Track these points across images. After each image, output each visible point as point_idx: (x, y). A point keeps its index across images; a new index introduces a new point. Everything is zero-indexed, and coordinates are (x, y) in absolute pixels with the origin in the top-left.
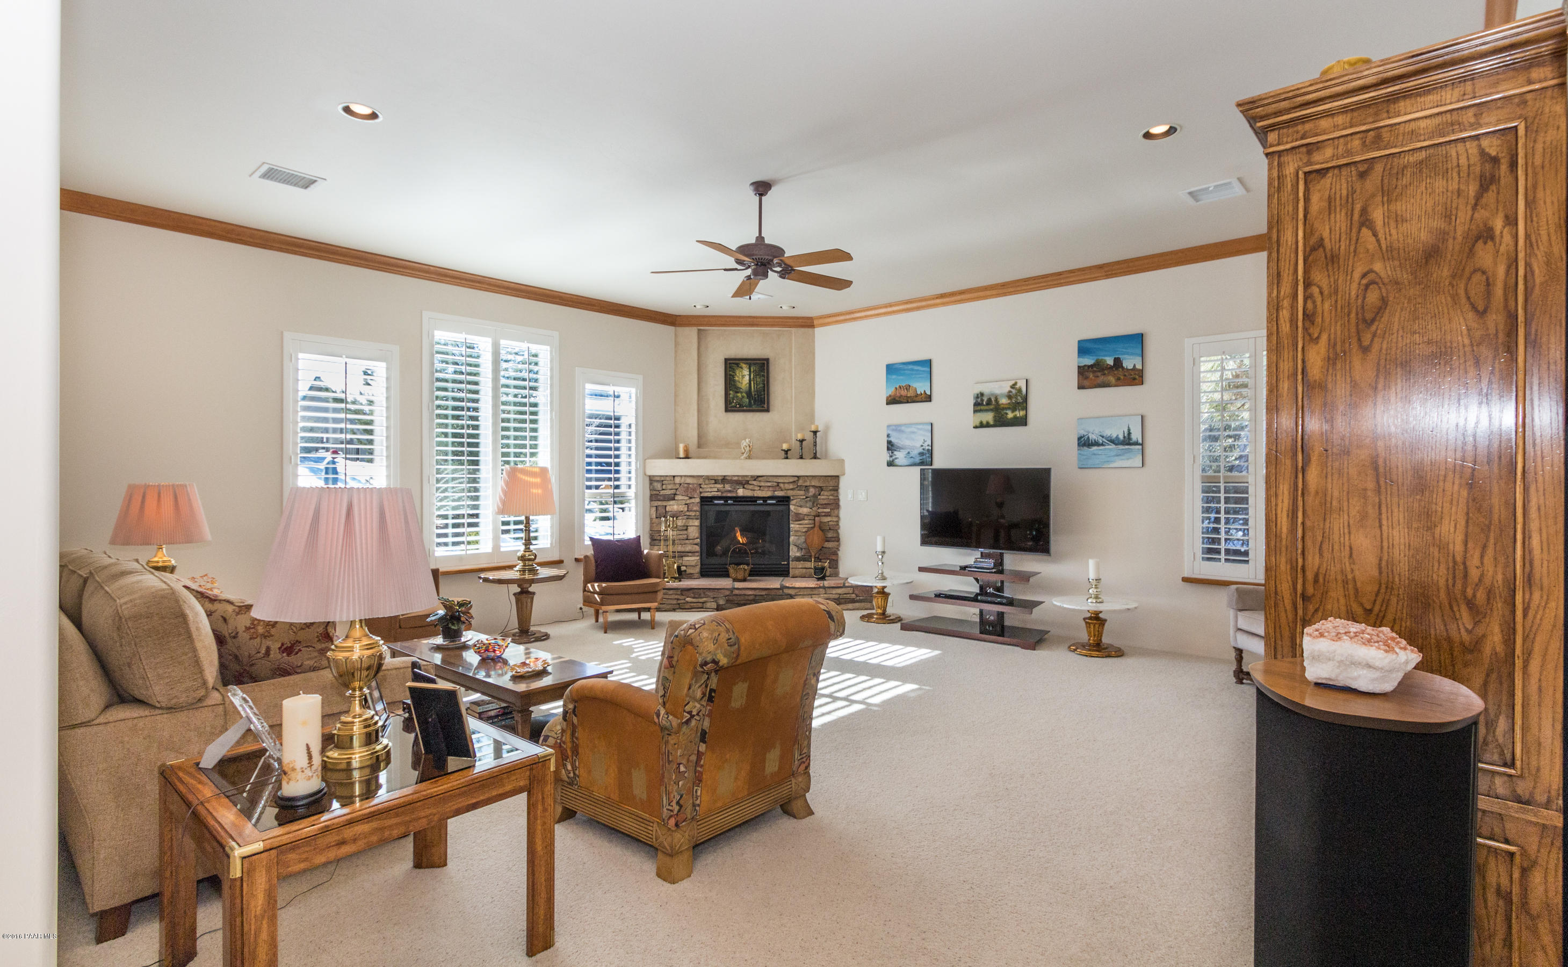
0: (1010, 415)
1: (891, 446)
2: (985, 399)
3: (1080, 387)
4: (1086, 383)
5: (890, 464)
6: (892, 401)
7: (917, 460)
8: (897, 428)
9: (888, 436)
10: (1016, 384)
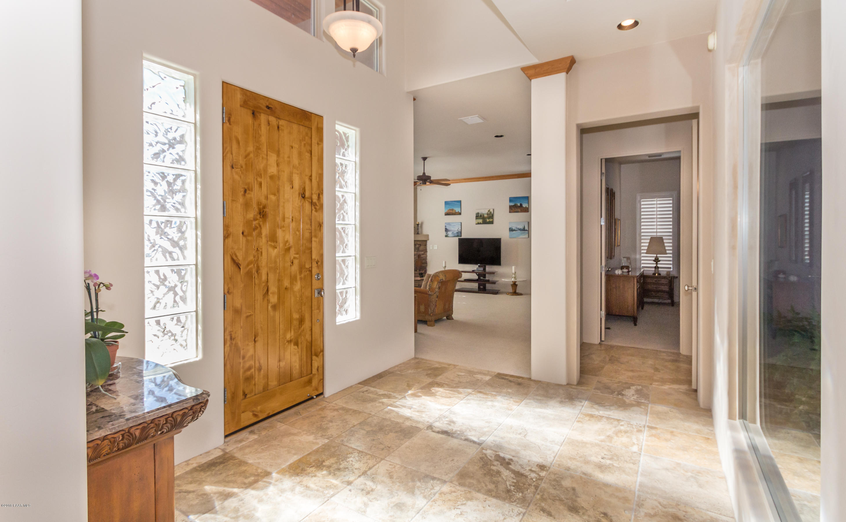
0: (488, 220)
1: (446, 230)
2: (480, 215)
3: (510, 212)
4: (511, 211)
5: (446, 236)
6: (447, 214)
7: (456, 235)
8: (449, 224)
9: (445, 226)
10: (489, 210)
